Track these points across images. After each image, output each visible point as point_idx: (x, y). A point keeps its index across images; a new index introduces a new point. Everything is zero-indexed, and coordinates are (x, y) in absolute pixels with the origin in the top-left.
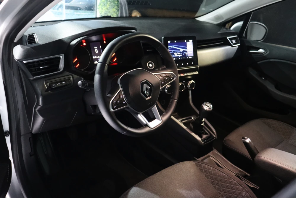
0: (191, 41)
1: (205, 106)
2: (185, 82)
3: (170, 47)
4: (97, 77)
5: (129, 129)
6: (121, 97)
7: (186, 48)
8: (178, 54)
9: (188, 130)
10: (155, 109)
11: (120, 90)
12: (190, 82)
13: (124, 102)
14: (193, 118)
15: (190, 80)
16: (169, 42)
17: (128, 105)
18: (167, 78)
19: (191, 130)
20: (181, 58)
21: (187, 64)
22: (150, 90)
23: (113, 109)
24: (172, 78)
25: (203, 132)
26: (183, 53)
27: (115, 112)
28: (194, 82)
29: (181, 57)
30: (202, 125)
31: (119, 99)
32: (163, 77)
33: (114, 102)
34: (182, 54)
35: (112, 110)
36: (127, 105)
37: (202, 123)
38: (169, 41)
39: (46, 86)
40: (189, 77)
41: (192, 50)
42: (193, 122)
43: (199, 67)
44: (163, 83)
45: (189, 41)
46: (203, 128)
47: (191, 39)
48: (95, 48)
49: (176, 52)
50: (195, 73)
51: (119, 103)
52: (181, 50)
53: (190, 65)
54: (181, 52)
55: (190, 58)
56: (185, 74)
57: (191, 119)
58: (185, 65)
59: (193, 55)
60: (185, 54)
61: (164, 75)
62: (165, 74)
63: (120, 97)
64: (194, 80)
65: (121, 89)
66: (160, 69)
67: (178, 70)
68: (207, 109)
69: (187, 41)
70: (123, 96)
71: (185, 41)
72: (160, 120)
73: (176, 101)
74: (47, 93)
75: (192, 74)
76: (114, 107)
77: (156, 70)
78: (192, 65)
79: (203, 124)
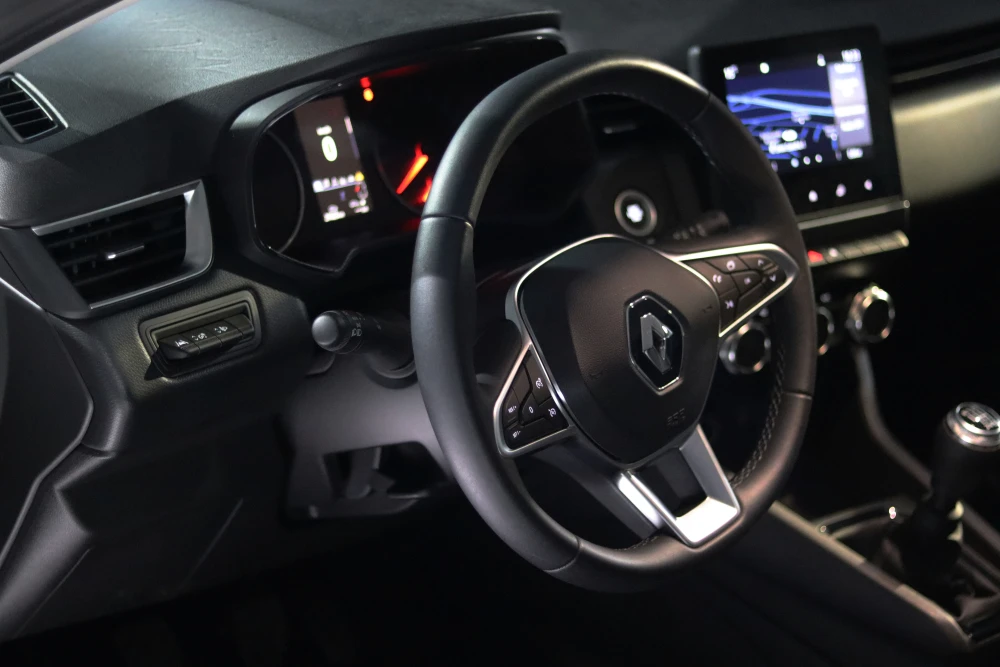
0: (852, 56)
1: (967, 425)
2: (834, 298)
3: (739, 104)
4: (424, 288)
5: (586, 546)
6: (539, 383)
7: (827, 102)
8: (782, 141)
9: (875, 574)
10: (699, 444)
11: (529, 353)
12: (858, 298)
13: (552, 412)
14: (892, 512)
15: (862, 284)
16: (730, 73)
17: (571, 425)
18: (748, 281)
19: (888, 568)
20: (801, 161)
21: (841, 191)
22: (675, 343)
23: (512, 444)
24: (773, 279)
25: (961, 582)
26: (811, 131)
27: (517, 459)
28: (883, 295)
29: (801, 154)
30: (955, 543)
31: (527, 396)
32: (730, 273)
33: (511, 410)
34: (809, 139)
35: (507, 450)
36: (565, 425)
37: (953, 529)
38: (728, 65)
39: (146, 353)
40: (855, 271)
41: (862, 109)
42: (898, 532)
43: (906, 205)
44: (730, 304)
45: (840, 59)
46: (960, 562)
47: (849, 47)
48: (321, 131)
49: (774, 129)
50: (885, 244)
51: (534, 418)
52: (801, 113)
53: (856, 197)
54: (798, 128)
55: (854, 154)
56: (833, 254)
57: (883, 521)
58: (828, 202)
59: (867, 138)
60: (823, 134)
61: (731, 265)
62: (736, 255)
63: (531, 385)
64: (882, 287)
65: (530, 343)
66: (697, 231)
67: (803, 226)
68: (979, 441)
69: (829, 60)
70: (544, 378)
71: (821, 62)
72: (729, 502)
73: (806, 401)
74: (152, 384)
75: (870, 248)
76: (515, 435)
77: (677, 236)
78: (868, 197)
79: (957, 536)
